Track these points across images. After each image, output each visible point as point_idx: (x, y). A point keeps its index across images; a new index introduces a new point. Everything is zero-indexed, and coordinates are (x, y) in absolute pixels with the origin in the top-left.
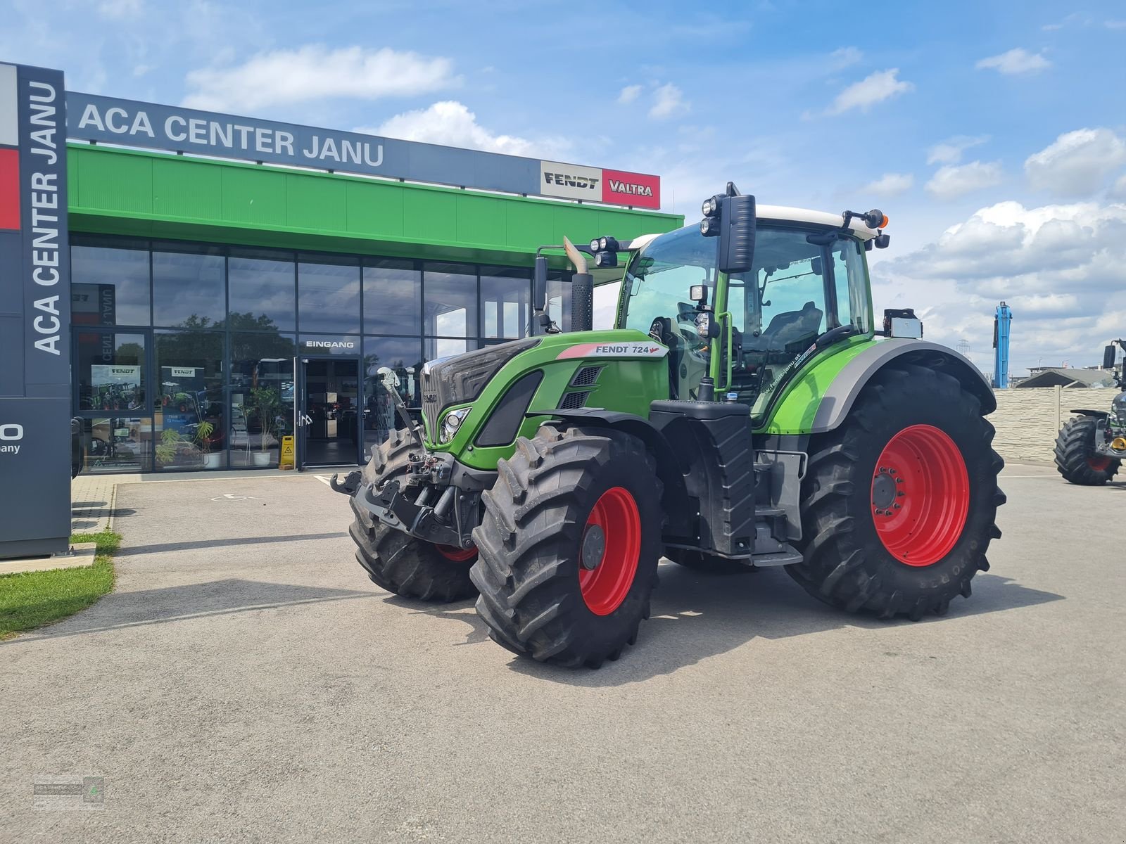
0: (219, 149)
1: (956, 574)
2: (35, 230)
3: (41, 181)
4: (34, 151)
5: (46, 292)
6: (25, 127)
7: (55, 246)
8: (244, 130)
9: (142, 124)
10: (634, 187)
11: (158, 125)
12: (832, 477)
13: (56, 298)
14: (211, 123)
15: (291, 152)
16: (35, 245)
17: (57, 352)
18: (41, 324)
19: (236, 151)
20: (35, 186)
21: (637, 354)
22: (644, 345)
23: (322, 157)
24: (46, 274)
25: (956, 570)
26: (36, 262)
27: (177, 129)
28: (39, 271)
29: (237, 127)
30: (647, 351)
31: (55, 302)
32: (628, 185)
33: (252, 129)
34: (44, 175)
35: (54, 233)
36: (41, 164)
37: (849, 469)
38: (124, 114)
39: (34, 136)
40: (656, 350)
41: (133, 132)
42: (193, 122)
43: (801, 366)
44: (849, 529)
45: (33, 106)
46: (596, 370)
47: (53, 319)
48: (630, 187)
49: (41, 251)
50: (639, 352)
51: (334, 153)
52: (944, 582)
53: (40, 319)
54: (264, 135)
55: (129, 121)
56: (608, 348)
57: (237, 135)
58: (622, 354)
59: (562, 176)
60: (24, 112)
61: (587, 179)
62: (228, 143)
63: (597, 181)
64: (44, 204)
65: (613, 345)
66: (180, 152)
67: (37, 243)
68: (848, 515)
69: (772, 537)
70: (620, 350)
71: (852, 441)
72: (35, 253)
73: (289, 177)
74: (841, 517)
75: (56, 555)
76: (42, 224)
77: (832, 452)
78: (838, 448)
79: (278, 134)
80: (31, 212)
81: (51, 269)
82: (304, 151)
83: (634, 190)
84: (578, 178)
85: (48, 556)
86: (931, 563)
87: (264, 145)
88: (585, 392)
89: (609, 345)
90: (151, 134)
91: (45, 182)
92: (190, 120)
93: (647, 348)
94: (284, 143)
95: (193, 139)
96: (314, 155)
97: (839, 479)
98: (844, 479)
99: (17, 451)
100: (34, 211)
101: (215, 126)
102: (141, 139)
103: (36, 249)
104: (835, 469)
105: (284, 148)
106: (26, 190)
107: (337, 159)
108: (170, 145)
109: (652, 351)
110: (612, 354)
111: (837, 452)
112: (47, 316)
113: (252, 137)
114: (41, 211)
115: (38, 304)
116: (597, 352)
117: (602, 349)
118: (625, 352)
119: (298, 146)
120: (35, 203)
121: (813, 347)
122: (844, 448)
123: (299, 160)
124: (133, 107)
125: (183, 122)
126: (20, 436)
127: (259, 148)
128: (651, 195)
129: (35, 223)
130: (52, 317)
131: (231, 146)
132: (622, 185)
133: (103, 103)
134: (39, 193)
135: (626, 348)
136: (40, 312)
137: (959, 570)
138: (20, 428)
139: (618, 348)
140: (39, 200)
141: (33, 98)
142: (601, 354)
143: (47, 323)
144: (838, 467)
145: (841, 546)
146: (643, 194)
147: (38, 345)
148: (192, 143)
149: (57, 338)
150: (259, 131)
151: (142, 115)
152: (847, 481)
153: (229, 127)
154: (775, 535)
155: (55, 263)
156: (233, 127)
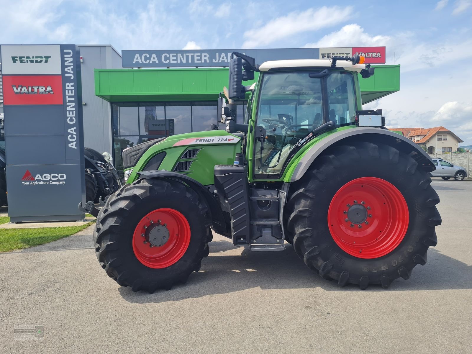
0: (181, 64)
1: (394, 265)
2: (68, 104)
3: (69, 86)
4: (66, 75)
5: (71, 126)
6: (63, 67)
7: (74, 109)
8: (190, 55)
9: (154, 58)
10: (370, 54)
11: (159, 58)
12: (300, 206)
13: (75, 128)
14: (178, 54)
15: (208, 61)
16: (67, 110)
17: (76, 148)
18: (70, 138)
19: (187, 64)
20: (67, 88)
21: (220, 142)
22: (225, 137)
23: (220, 61)
24: (71, 120)
25: (395, 263)
26: (68, 115)
27: (166, 58)
28: (69, 118)
29: (187, 54)
30: (226, 141)
31: (74, 130)
32: (367, 54)
33: (193, 54)
34: (70, 83)
35: (73, 104)
36: (68, 80)
37: (309, 202)
38: (148, 56)
39: (66, 70)
40: (232, 139)
41: (151, 62)
42: (171, 55)
43: (303, 145)
44: (308, 234)
45: (65, 59)
46: (196, 150)
47: (74, 136)
48: (368, 54)
49: (69, 111)
50: (221, 141)
51: (225, 59)
52: (384, 269)
53: (70, 136)
54: (197, 56)
55: (149, 58)
56: (203, 140)
57: (187, 57)
58: (211, 142)
59: (331, 54)
60: (63, 61)
61: (343, 54)
62: (184, 61)
63: (350, 53)
64: (70, 94)
65: (205, 138)
66: (168, 67)
67: (68, 109)
68: (308, 227)
69: (272, 236)
70: (209, 140)
71: (312, 187)
72: (68, 112)
73: (207, 72)
74: (304, 228)
75: (78, 221)
76: (70, 101)
77: (299, 192)
78: (301, 190)
79: (203, 55)
80: (66, 97)
81: (73, 118)
82: (213, 60)
83: (370, 55)
84: (339, 54)
85: (75, 221)
86: (377, 257)
87: (198, 60)
88: (191, 161)
89: (203, 138)
90: (157, 62)
91: (70, 86)
92: (171, 54)
93: (227, 139)
94: (205, 58)
95: (172, 62)
96: (217, 61)
97: (303, 207)
98: (306, 207)
99: (64, 183)
100: (67, 97)
101: (179, 55)
102: (154, 64)
103: (68, 111)
104: (302, 201)
105: (205, 60)
106: (64, 90)
107: (226, 61)
108: (163, 65)
109: (230, 140)
110: (205, 143)
111: (301, 192)
112: (72, 134)
113: (193, 57)
114: (69, 97)
115: (69, 131)
116: (196, 142)
117: (199, 140)
118: (213, 141)
119: (211, 58)
120: (67, 94)
121: (311, 134)
122: (305, 191)
123: (212, 64)
124: (150, 52)
125: (168, 56)
126: (65, 178)
127: (196, 61)
128: (380, 57)
129: (67, 101)
130: (74, 135)
131: (185, 62)
132: (363, 54)
133: (141, 52)
134: (68, 90)
135: (213, 139)
136: (70, 134)
137: (397, 263)
138: (65, 175)
139: (208, 139)
140: (68, 93)
141: (65, 56)
142: (198, 143)
143: (72, 138)
144: (303, 201)
145: (306, 244)
146: (375, 57)
147: (70, 145)
148: (171, 63)
149: (76, 143)
150: (196, 55)
151: (154, 55)
152: (307, 209)
153: (185, 55)
154: (274, 235)
155: (74, 115)
156: (186, 54)
